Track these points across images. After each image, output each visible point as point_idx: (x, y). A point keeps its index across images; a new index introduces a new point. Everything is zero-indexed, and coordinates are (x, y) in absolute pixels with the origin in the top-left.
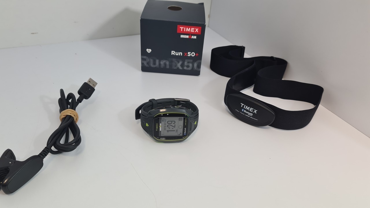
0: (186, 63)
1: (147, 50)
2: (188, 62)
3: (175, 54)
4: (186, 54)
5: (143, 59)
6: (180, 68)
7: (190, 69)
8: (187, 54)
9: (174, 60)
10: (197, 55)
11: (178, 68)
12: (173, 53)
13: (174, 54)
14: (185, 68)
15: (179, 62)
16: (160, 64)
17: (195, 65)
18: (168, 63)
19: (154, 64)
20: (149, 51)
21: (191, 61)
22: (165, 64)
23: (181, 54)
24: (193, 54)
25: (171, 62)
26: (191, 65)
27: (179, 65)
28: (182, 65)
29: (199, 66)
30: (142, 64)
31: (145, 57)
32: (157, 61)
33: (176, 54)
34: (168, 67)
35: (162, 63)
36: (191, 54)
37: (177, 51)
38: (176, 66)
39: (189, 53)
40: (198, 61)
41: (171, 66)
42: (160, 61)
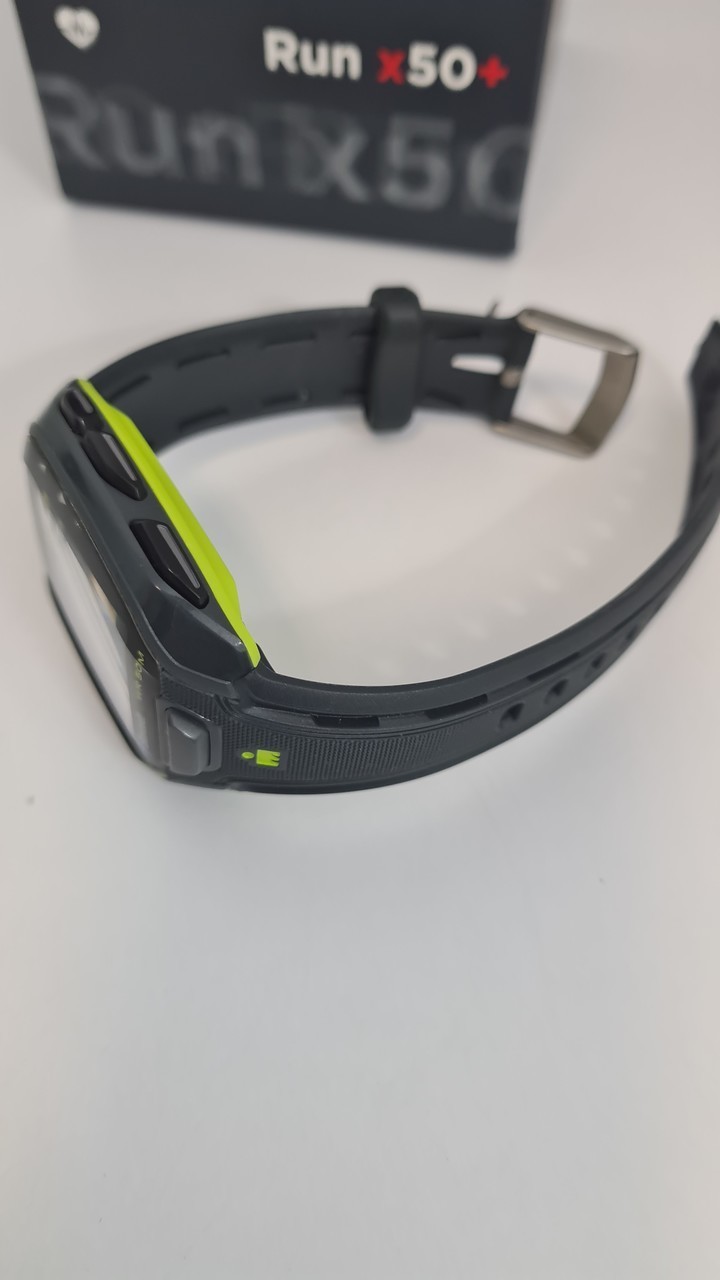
0: (396, 150)
1: (65, 18)
2: (417, 143)
3: (298, 58)
4: (389, 72)
5: (52, 106)
6: (354, 189)
7: (431, 197)
8: (405, 67)
9: (294, 114)
10: (497, 72)
11: (335, 192)
12: (280, 49)
13: (291, 67)
14: (394, 191)
15: (334, 137)
16: (186, 152)
17: (479, 168)
18: (246, 143)
19: (145, 143)
20: (78, 28)
21: (441, 128)
22: (227, 152)
23: (346, 63)
24: (457, 68)
25: (272, 135)
26: (437, 166)
27: (340, 162)
28: (368, 166)
29: (510, 179)
30: (57, 143)
31: (61, 86)
32: (162, 124)
33: (309, 68)
34: (252, 175)
35: (205, 135)
36: (437, 59)
37: (312, 32)
38: (315, 167)
39: (420, 54)
40: (502, 137)
41: (273, 165)
42: (181, 127)
